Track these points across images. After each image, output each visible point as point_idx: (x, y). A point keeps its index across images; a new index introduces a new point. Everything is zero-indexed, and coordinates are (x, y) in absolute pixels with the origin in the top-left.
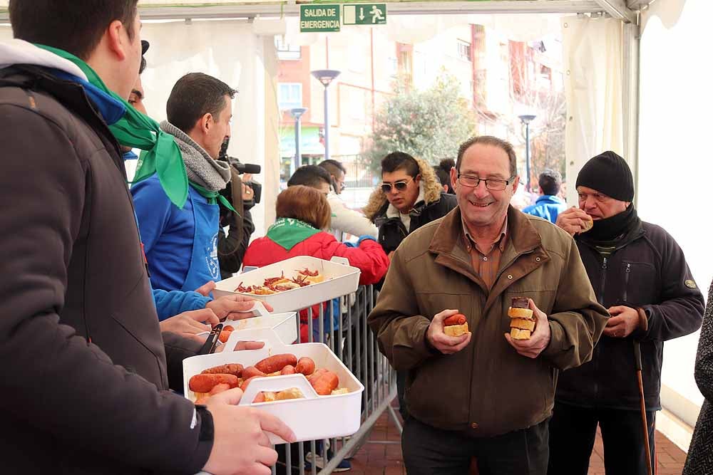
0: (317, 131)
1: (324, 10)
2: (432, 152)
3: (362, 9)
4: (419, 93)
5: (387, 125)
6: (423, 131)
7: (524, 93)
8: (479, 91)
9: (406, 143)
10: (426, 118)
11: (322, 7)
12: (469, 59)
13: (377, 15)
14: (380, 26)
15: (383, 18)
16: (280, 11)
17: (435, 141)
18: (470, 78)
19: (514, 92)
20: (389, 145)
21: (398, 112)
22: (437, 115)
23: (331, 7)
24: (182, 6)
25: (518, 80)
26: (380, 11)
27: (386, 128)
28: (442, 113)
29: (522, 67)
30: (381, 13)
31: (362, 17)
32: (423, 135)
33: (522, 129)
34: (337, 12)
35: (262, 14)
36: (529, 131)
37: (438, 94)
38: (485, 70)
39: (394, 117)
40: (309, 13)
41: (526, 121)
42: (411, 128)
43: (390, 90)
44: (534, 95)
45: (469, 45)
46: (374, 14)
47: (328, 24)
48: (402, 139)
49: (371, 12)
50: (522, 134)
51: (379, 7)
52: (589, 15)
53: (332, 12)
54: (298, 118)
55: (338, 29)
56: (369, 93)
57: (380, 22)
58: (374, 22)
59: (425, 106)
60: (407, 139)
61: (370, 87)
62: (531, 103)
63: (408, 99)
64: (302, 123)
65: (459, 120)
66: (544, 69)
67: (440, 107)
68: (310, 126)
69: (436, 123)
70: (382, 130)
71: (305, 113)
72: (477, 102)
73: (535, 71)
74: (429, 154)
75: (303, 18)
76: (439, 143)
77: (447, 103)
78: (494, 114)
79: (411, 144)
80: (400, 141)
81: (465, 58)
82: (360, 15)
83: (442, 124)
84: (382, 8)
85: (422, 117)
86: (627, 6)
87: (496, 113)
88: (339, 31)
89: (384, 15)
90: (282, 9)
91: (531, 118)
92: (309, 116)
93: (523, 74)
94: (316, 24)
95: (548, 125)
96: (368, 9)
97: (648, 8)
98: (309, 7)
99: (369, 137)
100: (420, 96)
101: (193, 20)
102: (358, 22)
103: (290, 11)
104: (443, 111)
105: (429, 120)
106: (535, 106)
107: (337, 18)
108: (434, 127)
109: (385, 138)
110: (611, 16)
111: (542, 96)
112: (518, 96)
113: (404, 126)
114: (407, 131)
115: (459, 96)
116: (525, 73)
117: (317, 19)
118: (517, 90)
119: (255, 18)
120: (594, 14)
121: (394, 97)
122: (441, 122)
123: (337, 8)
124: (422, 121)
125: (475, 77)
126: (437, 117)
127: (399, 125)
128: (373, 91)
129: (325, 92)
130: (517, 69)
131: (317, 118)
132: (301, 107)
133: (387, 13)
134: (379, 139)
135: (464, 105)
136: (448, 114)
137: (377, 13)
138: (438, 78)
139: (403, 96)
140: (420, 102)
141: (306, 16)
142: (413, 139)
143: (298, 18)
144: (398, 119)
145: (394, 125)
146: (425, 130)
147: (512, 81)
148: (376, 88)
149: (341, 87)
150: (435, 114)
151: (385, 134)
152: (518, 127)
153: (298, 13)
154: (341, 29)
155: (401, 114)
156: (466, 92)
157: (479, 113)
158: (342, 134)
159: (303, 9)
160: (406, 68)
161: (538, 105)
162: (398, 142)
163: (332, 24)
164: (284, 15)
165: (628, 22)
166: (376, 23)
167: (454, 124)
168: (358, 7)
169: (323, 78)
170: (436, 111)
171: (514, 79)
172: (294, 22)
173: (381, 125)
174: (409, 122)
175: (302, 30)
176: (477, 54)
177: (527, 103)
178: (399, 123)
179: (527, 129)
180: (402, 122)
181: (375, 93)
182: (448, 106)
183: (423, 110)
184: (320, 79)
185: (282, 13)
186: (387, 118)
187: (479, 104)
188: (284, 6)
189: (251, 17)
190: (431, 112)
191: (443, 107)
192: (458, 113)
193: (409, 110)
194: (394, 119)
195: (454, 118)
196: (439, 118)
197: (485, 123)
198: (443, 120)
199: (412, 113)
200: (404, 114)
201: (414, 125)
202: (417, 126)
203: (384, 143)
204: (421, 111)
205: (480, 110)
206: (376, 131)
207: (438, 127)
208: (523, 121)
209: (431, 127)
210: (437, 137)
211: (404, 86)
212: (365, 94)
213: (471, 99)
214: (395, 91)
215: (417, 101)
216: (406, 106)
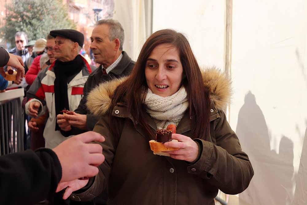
2: (42, 29)
5: (15, 12)
6: (37, 17)
9: (26, 24)
10: (39, 8)
17: (44, 22)
20: (16, 24)
21: (21, 5)
27: (14, 14)
32: (37, 19)
33: (95, 15)
36: (99, 18)
39: (19, 7)
41: (97, 12)
42: (29, 14)
48: (24, 21)
50: (95, 20)
59: (38, 1)
60: (27, 21)
62: (99, 1)
65: (58, 11)
67: (47, 2)
69: (44, 12)
70: (12, 15)
72: (69, 1)
74: (41, 30)
76: (46, 24)
79: (29, 23)
80: (23, 23)
83: (48, 13)
85: (36, 8)
87: (80, 7)
91: (100, 10)
95: (110, 15)
99: (4, 19)
104: (48, 5)
105: (40, 10)
106: (102, 3)
108: (44, 14)
109: (13, 20)
113: (25, 13)
114: (27, 16)
122: (47, 12)
124: (36, 10)
126: (45, 9)
127: (22, 12)
134: (10, 20)
136: (52, 7)
142: (31, 21)
144: (22, 9)
145: (19, 13)
146: (38, 15)
150: (44, 6)
151: (14, 17)
152: (92, 15)
155: (22, 6)
157: (70, 6)
161: (104, 4)
162: (21, 23)
167: (55, 13)
173: (12, 12)
174: (28, 11)
177: (97, 2)
178: (22, 11)
179: (97, 17)
180: (24, 11)
182: (51, 2)
183: (37, 4)
186: (15, 8)
187: (71, 2)
190: (42, 5)
191: (49, 3)
192: (57, 6)
193: (28, 4)
194: (19, 9)
195: (56, 9)
196: (46, 9)
197: (74, 12)
198: (49, 10)
199: (29, 6)
200: (25, 6)
201: (31, 13)
202: (33, 13)
203: (13, 23)
204: (36, 5)
205: (71, 4)
206: (8, 16)
207: (45, 14)
208: (95, 12)
209: (41, 14)
210: (45, 20)
216: (26, 1)
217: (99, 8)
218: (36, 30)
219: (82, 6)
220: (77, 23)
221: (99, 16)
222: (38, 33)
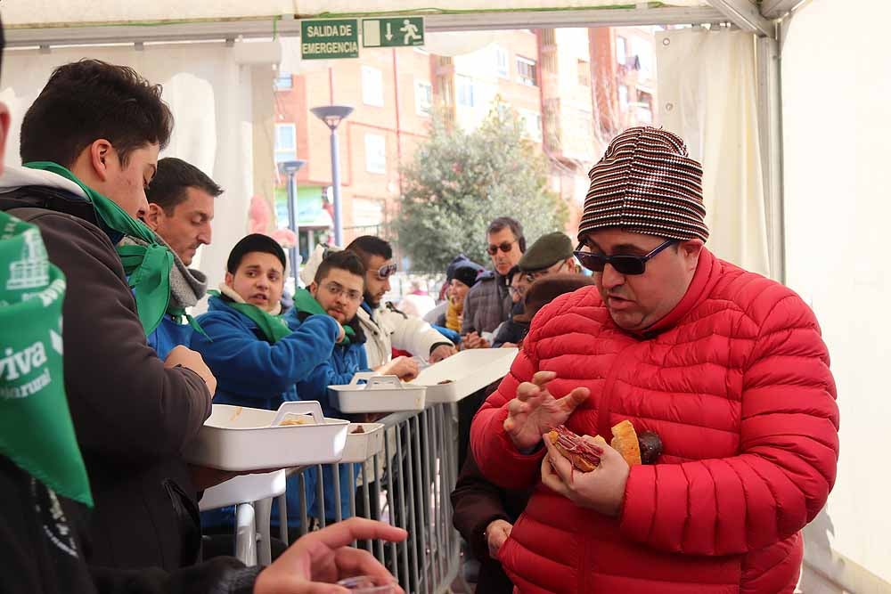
0: (319, 193)
1: (335, 27)
3: (389, 25)
4: (469, 132)
5: (421, 183)
6: (473, 189)
8: (551, 129)
9: (448, 208)
10: (477, 170)
11: (332, 23)
12: (535, 83)
13: (411, 33)
14: (415, 49)
15: (419, 37)
16: (272, 30)
17: (490, 203)
18: (538, 113)
19: (601, 129)
20: (423, 209)
21: (437, 164)
22: (492, 166)
23: (345, 23)
24: (130, 24)
25: (607, 113)
26: (414, 27)
27: (420, 188)
28: (500, 163)
29: (611, 94)
30: (416, 30)
31: (389, 36)
32: (474, 196)
34: (354, 31)
35: (246, 35)
37: (493, 136)
38: (558, 99)
39: (430, 170)
40: (313, 32)
42: (455, 186)
43: (424, 132)
45: (533, 64)
46: (407, 32)
47: (342, 47)
48: (442, 202)
49: (402, 29)
51: (412, 21)
52: (708, 26)
53: (346, 30)
54: (292, 175)
55: (355, 54)
56: (394, 136)
57: (414, 43)
58: (406, 42)
59: (475, 154)
60: (451, 202)
61: (393, 126)
63: (450, 144)
64: (298, 181)
65: (524, 172)
66: (643, 96)
67: (496, 153)
68: (309, 185)
69: (491, 178)
70: (415, 190)
71: (303, 166)
72: (549, 146)
73: (629, 100)
74: (482, 222)
75: (305, 39)
76: (496, 206)
77: (507, 147)
78: (574, 162)
79: (455, 208)
80: (441, 207)
81: (529, 82)
82: (386, 33)
83: (498, 179)
84: (418, 22)
85: (472, 169)
86: (760, 13)
87: (577, 160)
88: (357, 56)
89: (420, 32)
90: (275, 26)
92: (307, 170)
93: (612, 103)
94: (324, 47)
96: (397, 24)
97: (790, 17)
98: (313, 24)
99: (396, 200)
100: (468, 138)
101: (145, 44)
102: (384, 43)
103: (287, 29)
104: (500, 159)
105: (481, 173)
107: (353, 38)
108: (489, 182)
109: (418, 200)
110: (738, 28)
112: (606, 135)
113: (446, 184)
114: (451, 191)
115: (523, 136)
116: (616, 103)
117: (325, 40)
118: (605, 126)
119: (236, 40)
120: (715, 25)
121: (429, 142)
123: (353, 23)
124: (470, 174)
125: (544, 109)
126: (491, 170)
127: (439, 182)
128: (398, 132)
129: (332, 138)
130: (605, 98)
131: (320, 172)
132: (293, 159)
133: (424, 29)
134: (411, 202)
135: (530, 149)
136: (508, 164)
137: (410, 29)
138: (491, 112)
139: (443, 141)
140: (467, 147)
141: (310, 36)
142: (459, 201)
143: (299, 39)
144: (437, 173)
145: (431, 183)
146: (476, 187)
147: (597, 115)
148: (403, 127)
149: (353, 127)
150: (489, 164)
151: (419, 195)
153: (297, 32)
154: (360, 54)
155: (440, 167)
156: (532, 131)
157: (552, 160)
158: (355, 196)
159: (305, 26)
160: (445, 99)
162: (437, 208)
163: (347, 47)
164: (278, 35)
165: (762, 36)
166: (410, 44)
167: (518, 178)
168: (383, 23)
169: (328, 117)
170: (491, 161)
171: (601, 110)
172: (293, 45)
173: (414, 183)
174: (452, 178)
175: (305, 57)
176: (546, 75)
178: (438, 178)
180: (443, 178)
181: (403, 138)
182: (507, 153)
183: (473, 159)
184: (324, 119)
185: (275, 32)
186: (422, 172)
187: (552, 148)
188: (278, 22)
189: (230, 39)
190: (484, 161)
191: (502, 154)
192: (522, 161)
193: (453, 160)
194: (430, 175)
195: (517, 170)
196: (496, 170)
197: (561, 175)
198: (501, 173)
199: (455, 164)
200: (445, 166)
201: (459, 181)
202: (464, 183)
203: (417, 209)
204: (470, 161)
205: (553, 156)
206: (406, 192)
207: (494, 183)
209: (484, 183)
210: (494, 198)
211: (443, 125)
212: (387, 138)
213: (540, 141)
214: (430, 132)
215: (463, 147)
216: (448, 154)
218: (471, 223)
219: (581, 160)
220: (568, 200)
222: (476, 231)
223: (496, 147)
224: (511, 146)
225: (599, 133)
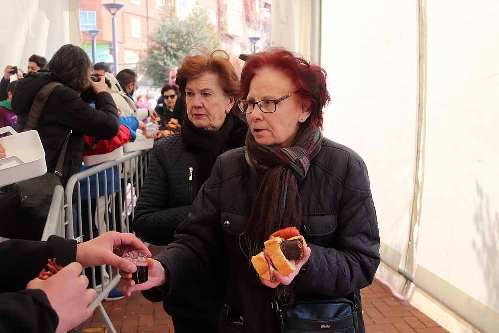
0: (108, 47)
4: (180, 20)
5: (158, 43)
7: (252, 22)
8: (222, 20)
9: (171, 56)
10: (185, 38)
18: (216, 11)
19: (246, 21)
20: (158, 56)
21: (165, 34)
22: (193, 36)
25: (249, 13)
27: (157, 45)
28: (196, 35)
29: (251, 3)
32: (183, 51)
33: (251, 46)
36: (256, 48)
37: (193, 22)
38: (226, 5)
39: (162, 37)
41: (255, 42)
42: (174, 45)
43: (159, 18)
44: (259, 23)
48: (168, 53)
50: (251, 50)
54: (94, 37)
56: (145, 19)
59: (184, 30)
60: (172, 53)
61: (145, 15)
62: (257, 28)
63: (172, 24)
64: (97, 40)
65: (208, 40)
66: (266, 5)
67: (194, 30)
68: (102, 43)
69: (192, 42)
70: (154, 46)
71: (99, 33)
72: (221, 28)
73: (260, 7)
77: (199, 28)
79: (174, 56)
80: (167, 55)
83: (196, 43)
85: (182, 38)
87: (233, 35)
91: (257, 39)
92: (102, 35)
93: (252, 8)
99: (145, 51)
100: (180, 23)
104: (196, 33)
105: (186, 40)
106: (260, 30)
108: (191, 44)
109: (156, 52)
111: (265, 24)
112: (248, 24)
113: (170, 44)
114: (171, 48)
115: (208, 22)
116: (254, 10)
118: (248, 19)
121: (162, 23)
122: (194, 42)
124: (182, 40)
125: (219, 10)
126: (192, 38)
127: (166, 43)
128: (147, 18)
129: (113, 19)
130: (248, 5)
131: (107, 37)
132: (96, 29)
134: (152, 53)
135: (212, 29)
136: (200, 36)
138: (193, 9)
139: (168, 23)
140: (180, 27)
142: (175, 53)
144: (165, 39)
145: (163, 44)
146: (184, 46)
147: (244, 13)
148: (151, 15)
149: (125, 14)
150: (191, 35)
151: (156, 49)
152: (248, 45)
155: (167, 35)
156: (213, 20)
157: (222, 35)
158: (126, 49)
160: (171, 2)
161: (262, 30)
162: (165, 55)
167: (204, 43)
169: (111, 9)
170: (192, 34)
171: (246, 12)
173: (154, 43)
174: (173, 41)
177: (255, 29)
178: (165, 41)
179: (254, 47)
180: (168, 41)
181: (150, 21)
182: (200, 30)
183: (183, 33)
184: (110, 12)
186: (157, 38)
187: (223, 29)
190: (188, 34)
191: (198, 31)
192: (207, 34)
193: (173, 33)
194: (162, 39)
195: (204, 39)
197: (226, 42)
198: (197, 40)
199: (175, 35)
200: (169, 35)
201: (176, 43)
202: (178, 44)
203: (155, 56)
204: (181, 34)
205: (223, 32)
206: (150, 47)
208: (251, 41)
209: (189, 44)
211: (169, 16)
212: (142, 21)
213: (217, 25)
214: (162, 18)
215: (178, 26)
216: (171, 30)
217: (256, 36)
219: (236, 34)
221: (256, 45)
223: (194, 27)
224: (202, 27)
225: (245, 22)
